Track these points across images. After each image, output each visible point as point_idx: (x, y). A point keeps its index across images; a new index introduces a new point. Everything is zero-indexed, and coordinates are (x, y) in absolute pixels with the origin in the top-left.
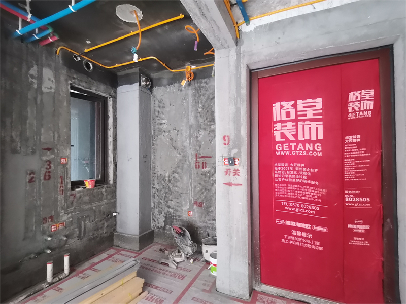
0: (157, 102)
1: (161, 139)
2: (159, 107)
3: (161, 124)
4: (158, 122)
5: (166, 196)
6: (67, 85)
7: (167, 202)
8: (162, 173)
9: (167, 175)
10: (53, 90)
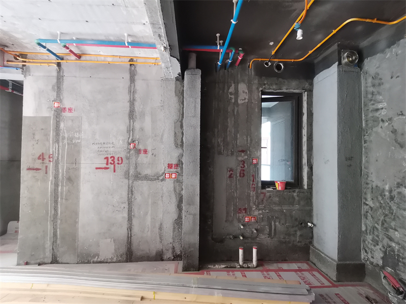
0: (370, 80)
1: (377, 133)
2: (374, 86)
3: (377, 110)
4: (371, 107)
5: (385, 221)
6: (259, 92)
7: (387, 229)
8: (380, 184)
9: (387, 187)
10: (247, 101)
